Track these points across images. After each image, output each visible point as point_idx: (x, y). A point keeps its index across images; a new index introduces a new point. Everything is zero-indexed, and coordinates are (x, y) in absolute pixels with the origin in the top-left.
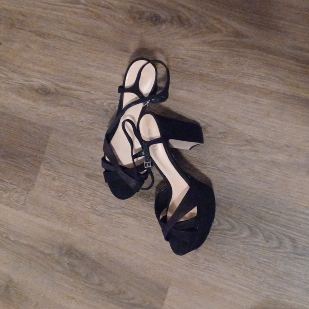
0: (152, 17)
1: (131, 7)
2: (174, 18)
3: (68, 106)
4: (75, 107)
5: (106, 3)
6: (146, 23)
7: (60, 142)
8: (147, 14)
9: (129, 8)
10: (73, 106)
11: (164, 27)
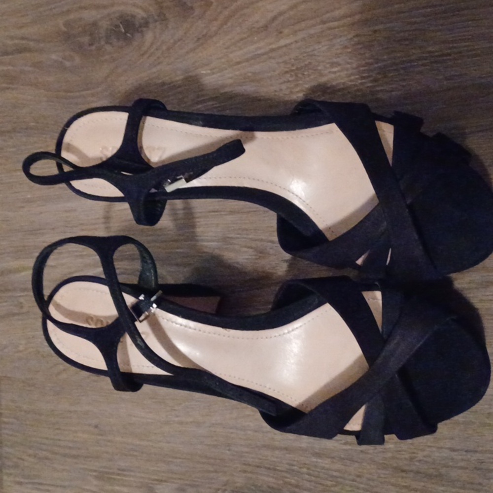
0: (117, 26)
1: (67, 24)
2: (165, 4)
3: (14, 315)
4: (28, 312)
5: (16, 41)
6: (108, 48)
7: (25, 407)
8: (105, 24)
9: (64, 29)
10: (24, 310)
11: (149, 36)
